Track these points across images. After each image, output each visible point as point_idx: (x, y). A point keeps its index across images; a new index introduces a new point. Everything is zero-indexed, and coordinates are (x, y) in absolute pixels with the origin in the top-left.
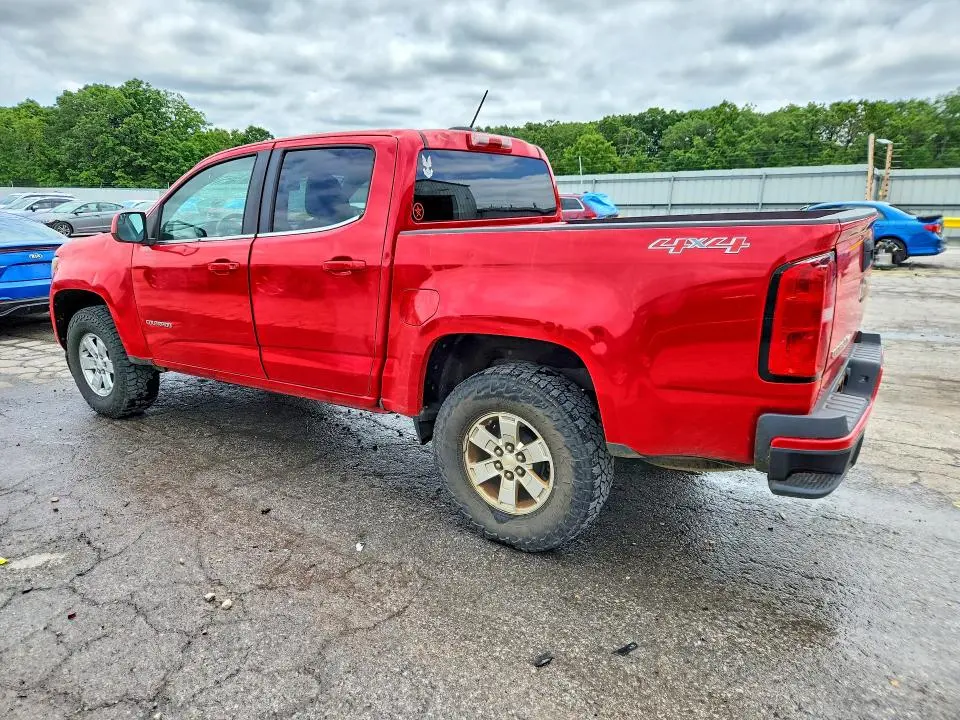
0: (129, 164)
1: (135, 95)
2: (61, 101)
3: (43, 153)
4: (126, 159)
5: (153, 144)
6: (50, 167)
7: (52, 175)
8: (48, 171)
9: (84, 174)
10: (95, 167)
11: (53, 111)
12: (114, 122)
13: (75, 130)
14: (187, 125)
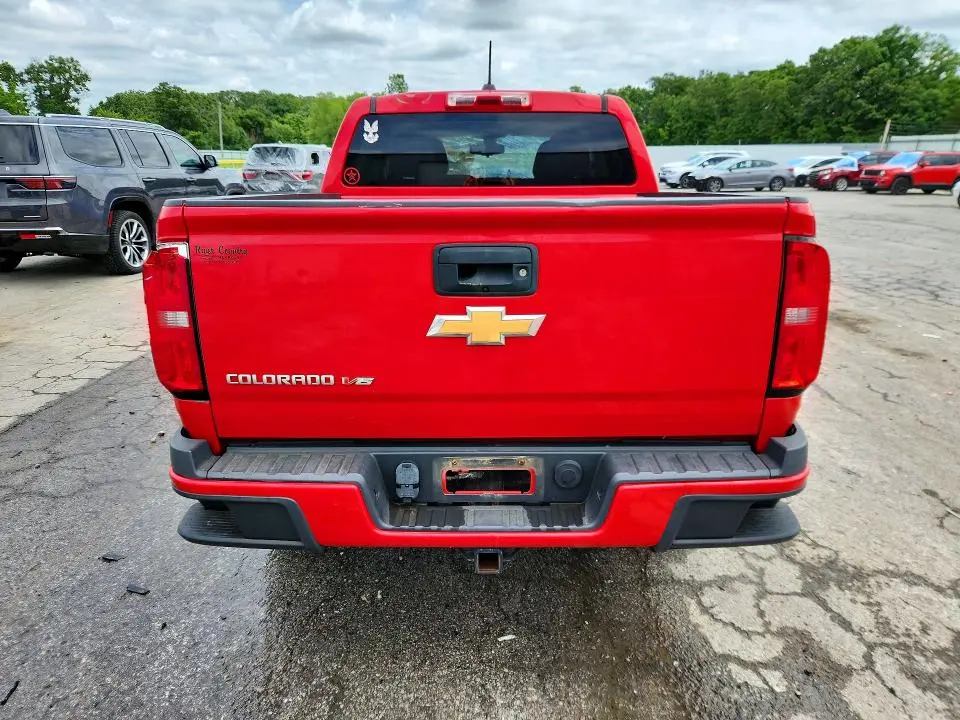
0: (860, 118)
1: (890, 41)
2: (814, 58)
3: (782, 112)
4: (859, 113)
5: (895, 94)
6: (785, 124)
7: (785, 133)
8: (782, 129)
9: (813, 131)
10: (826, 123)
11: (803, 69)
12: (859, 75)
13: (818, 87)
14: (941, 70)
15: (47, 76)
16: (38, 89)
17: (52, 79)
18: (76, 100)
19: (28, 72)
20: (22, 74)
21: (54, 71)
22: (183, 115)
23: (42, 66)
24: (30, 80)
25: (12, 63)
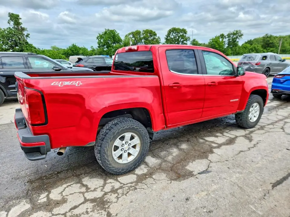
15: (232, 36)
16: (229, 40)
17: (233, 37)
18: (238, 42)
19: (227, 35)
20: (226, 36)
21: (234, 34)
22: (270, 43)
23: (231, 33)
24: (228, 37)
25: (224, 34)
